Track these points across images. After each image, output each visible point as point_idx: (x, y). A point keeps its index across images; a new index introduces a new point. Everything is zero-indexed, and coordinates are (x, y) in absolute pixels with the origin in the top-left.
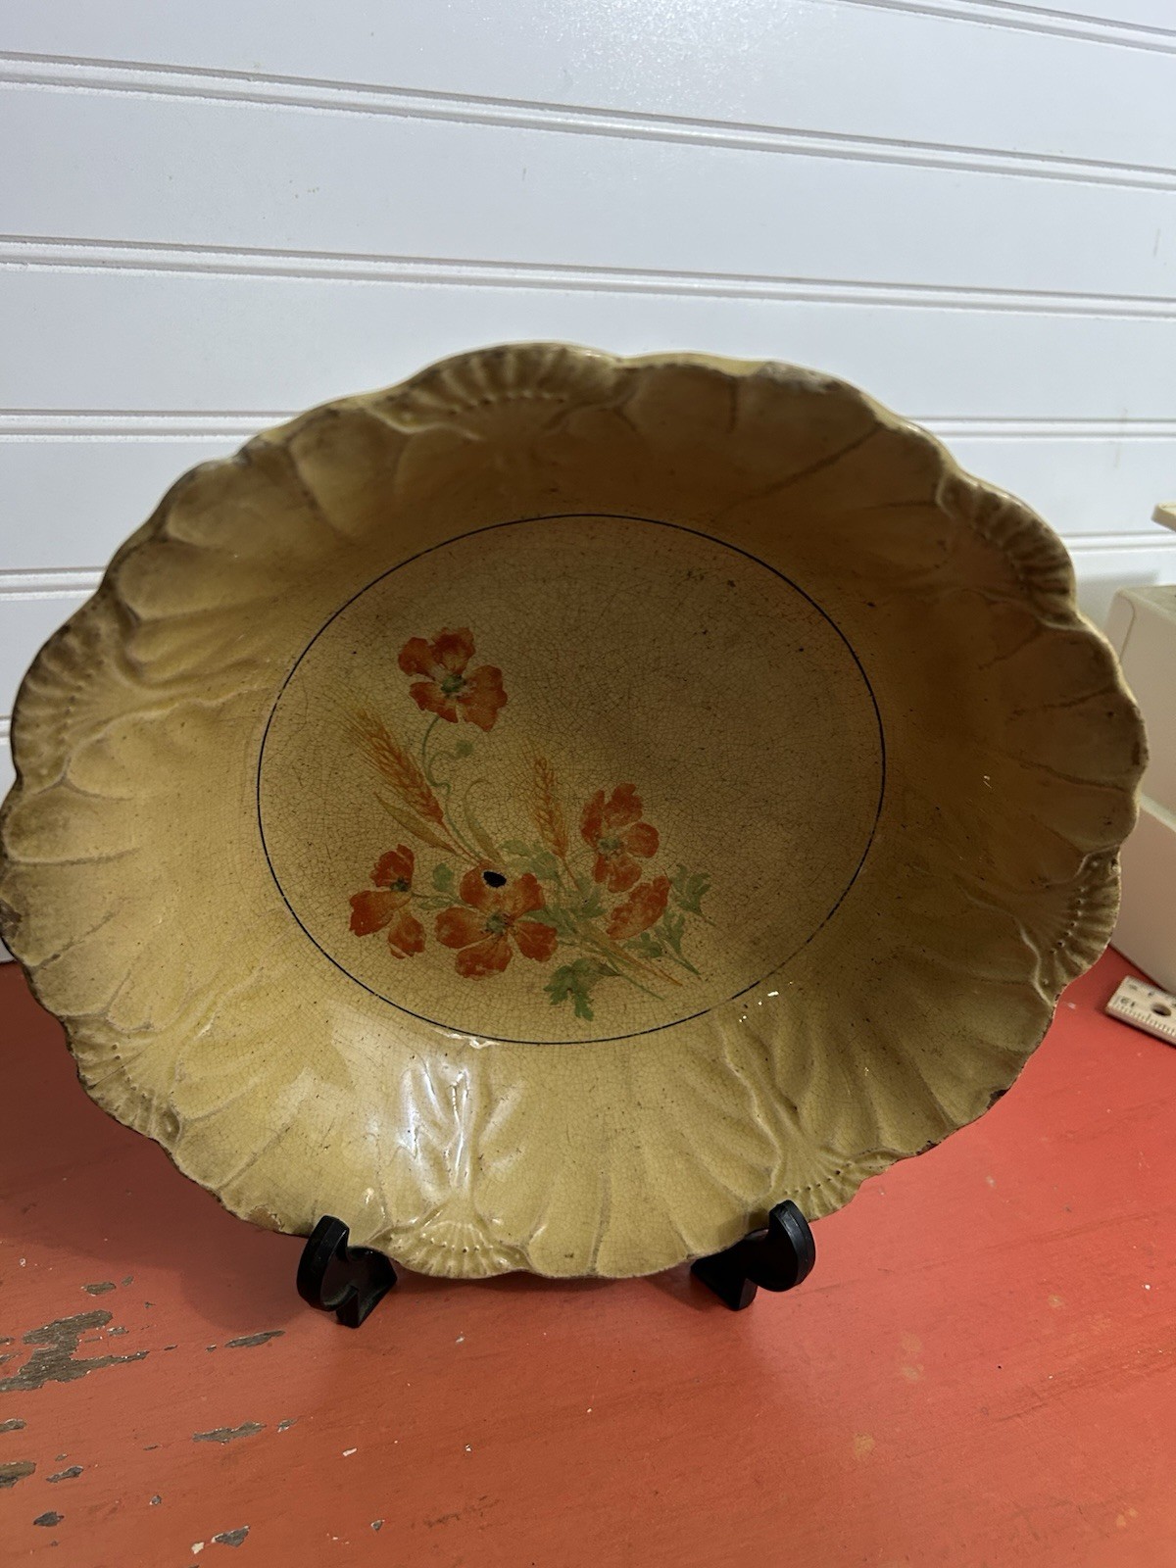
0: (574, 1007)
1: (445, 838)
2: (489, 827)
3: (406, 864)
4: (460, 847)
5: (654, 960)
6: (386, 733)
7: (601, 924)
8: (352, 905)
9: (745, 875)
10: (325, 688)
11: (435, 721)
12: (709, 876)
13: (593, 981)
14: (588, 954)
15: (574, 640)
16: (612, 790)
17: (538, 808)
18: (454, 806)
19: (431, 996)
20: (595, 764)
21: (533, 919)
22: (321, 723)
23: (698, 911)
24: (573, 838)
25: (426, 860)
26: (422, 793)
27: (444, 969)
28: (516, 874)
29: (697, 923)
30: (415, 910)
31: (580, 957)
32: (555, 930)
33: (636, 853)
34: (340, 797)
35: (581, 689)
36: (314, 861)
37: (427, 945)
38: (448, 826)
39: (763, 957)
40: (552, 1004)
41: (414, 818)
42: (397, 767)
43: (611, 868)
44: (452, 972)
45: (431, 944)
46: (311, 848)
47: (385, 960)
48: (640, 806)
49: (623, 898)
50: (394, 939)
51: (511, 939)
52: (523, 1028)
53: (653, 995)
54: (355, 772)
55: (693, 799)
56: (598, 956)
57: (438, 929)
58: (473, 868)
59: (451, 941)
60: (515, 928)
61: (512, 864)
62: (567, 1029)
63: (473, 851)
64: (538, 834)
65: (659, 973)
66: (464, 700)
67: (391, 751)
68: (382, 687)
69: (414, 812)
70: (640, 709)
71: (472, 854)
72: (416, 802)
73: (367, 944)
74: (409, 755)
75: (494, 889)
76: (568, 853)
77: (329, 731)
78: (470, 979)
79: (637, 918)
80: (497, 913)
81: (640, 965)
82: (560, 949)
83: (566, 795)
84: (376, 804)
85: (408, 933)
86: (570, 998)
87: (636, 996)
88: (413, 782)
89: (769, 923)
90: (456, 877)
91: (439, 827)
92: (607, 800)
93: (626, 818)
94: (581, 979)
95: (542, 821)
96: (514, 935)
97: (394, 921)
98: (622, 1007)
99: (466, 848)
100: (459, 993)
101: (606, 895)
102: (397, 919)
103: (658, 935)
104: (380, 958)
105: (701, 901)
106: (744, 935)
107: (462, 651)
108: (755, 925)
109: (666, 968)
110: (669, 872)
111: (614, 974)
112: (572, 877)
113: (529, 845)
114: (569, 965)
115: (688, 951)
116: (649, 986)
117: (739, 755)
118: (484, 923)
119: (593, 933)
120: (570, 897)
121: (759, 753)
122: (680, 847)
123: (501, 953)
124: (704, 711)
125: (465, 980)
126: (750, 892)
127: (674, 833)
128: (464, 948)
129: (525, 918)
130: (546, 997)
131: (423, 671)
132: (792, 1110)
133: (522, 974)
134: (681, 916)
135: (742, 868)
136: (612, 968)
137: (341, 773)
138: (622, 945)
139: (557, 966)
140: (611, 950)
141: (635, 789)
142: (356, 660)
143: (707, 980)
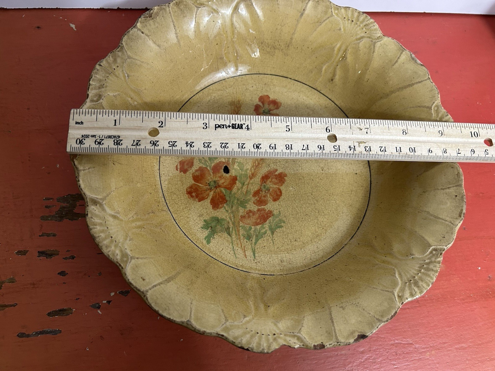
0: (207, 235)
5: (245, 240)
6: (240, 109)
7: (242, 211)
9: (296, 233)
10: (238, 88)
12: (285, 223)
13: (221, 231)
14: (228, 219)
16: (280, 172)
17: (257, 160)
19: (171, 189)
21: (224, 192)
22: (228, 94)
23: (273, 233)
24: (258, 177)
27: (184, 185)
28: (233, 173)
29: (269, 238)
30: (196, 159)
31: (225, 218)
32: (227, 201)
33: (271, 196)
37: (188, 173)
39: (281, 268)
40: (201, 227)
43: (260, 195)
44: (185, 188)
47: (172, 166)
48: (284, 182)
49: (255, 208)
50: (182, 163)
51: (212, 193)
52: (185, 226)
53: (235, 254)
55: (300, 193)
56: (231, 223)
57: (196, 171)
58: (224, 161)
59: (196, 178)
60: (217, 190)
61: (236, 170)
62: (198, 240)
64: (250, 167)
65: (243, 247)
68: (250, 99)
73: (174, 157)
75: (223, 173)
76: (253, 180)
77: (228, 97)
78: (187, 196)
79: (253, 219)
80: (217, 181)
81: (240, 238)
82: (223, 210)
83: (267, 163)
85: (187, 164)
86: (209, 230)
87: (229, 249)
89: (291, 258)
90: (217, 160)
92: (277, 173)
93: (277, 183)
94: (218, 227)
95: (254, 164)
96: (214, 192)
98: (221, 249)
100: (179, 197)
101: (251, 203)
103: (254, 231)
104: (172, 164)
105: (276, 231)
106: (280, 256)
107: (276, 106)
108: (286, 255)
109: (247, 247)
110: (275, 211)
111: (229, 234)
112: (247, 188)
113: (245, 168)
114: (219, 218)
115: (258, 247)
116: (236, 249)
117: (321, 190)
118: (210, 181)
119: (237, 213)
120: (241, 194)
121: (327, 195)
122: (284, 205)
123: (205, 195)
124: (321, 170)
125: (186, 194)
126: (292, 240)
127: (286, 199)
128: (197, 183)
129: (223, 189)
130: (202, 223)
131: (263, 103)
132: (267, 307)
133: (203, 208)
134: (266, 230)
135: (297, 229)
136: (231, 231)
137: (219, 108)
138: (241, 225)
139: (216, 215)
140: (236, 224)
141: (286, 176)
142: (251, 89)
143: (256, 263)
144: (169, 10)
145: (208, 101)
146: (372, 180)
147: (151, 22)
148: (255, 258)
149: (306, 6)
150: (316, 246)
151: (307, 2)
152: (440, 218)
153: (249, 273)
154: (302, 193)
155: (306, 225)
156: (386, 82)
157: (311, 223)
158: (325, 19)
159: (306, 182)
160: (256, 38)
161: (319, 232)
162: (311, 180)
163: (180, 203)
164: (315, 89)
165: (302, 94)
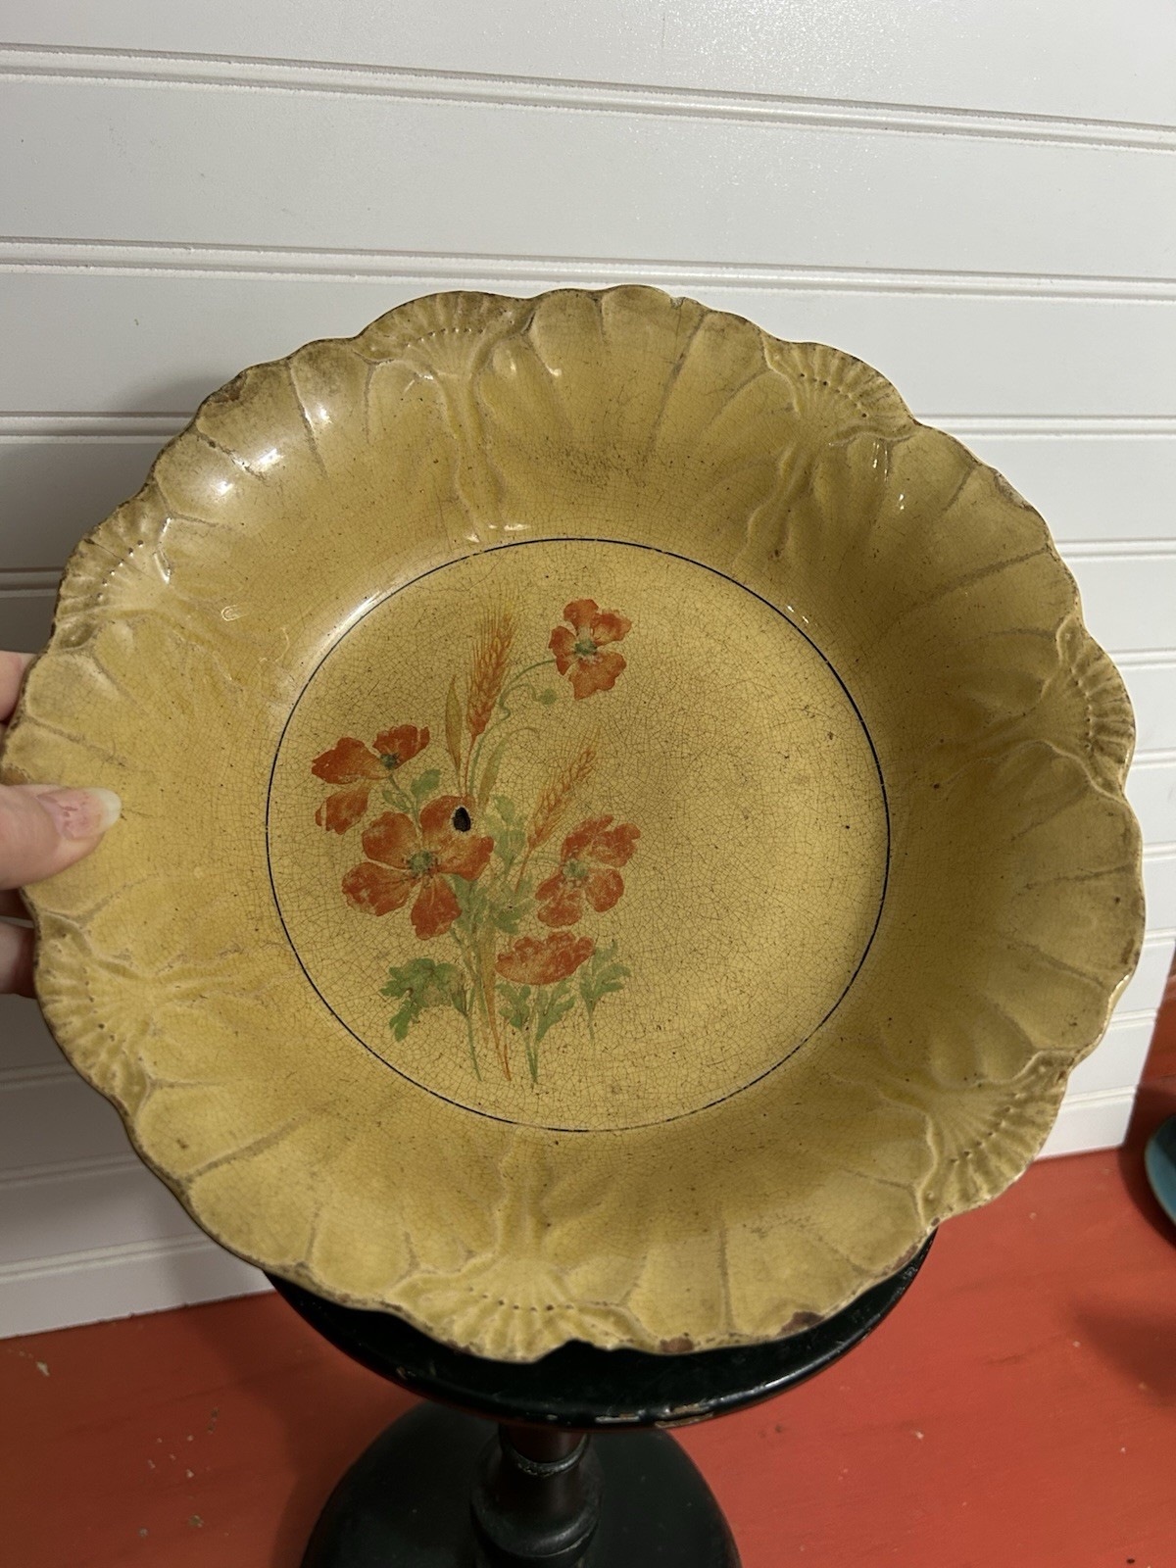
0: (396, 1013)
1: (464, 753)
2: (504, 772)
3: (415, 746)
4: (467, 768)
5: (509, 1028)
6: (510, 642)
7: (502, 943)
8: (339, 743)
9: (661, 1004)
10: (505, 581)
11: (551, 662)
12: (630, 976)
13: (440, 1001)
14: (462, 966)
15: (693, 687)
16: (620, 823)
17: (553, 789)
18: (497, 733)
19: (300, 879)
20: (628, 789)
21: (453, 886)
22: (476, 600)
23: (591, 1006)
24: (555, 839)
25: (433, 755)
26: (486, 703)
27: (337, 867)
28: (483, 831)
29: (581, 1020)
30: (376, 792)
31: (452, 963)
32: (460, 913)
33: (590, 897)
34: (429, 658)
35: (668, 724)
36: (356, 685)
37: (349, 832)
38: (476, 744)
39: (611, 1110)
40: (382, 990)
41: (460, 716)
42: (490, 671)
43: (559, 893)
44: (339, 877)
45: (354, 835)
46: (366, 674)
47: (305, 813)
48: (629, 855)
49: (541, 932)
50: (333, 803)
51: (417, 889)
52: (334, 987)
53: (476, 1068)
54: (460, 650)
55: (676, 886)
56: (468, 976)
57: (375, 825)
58: (457, 795)
59: (372, 847)
60: (431, 881)
61: (489, 820)
62: (370, 1027)
63: (472, 782)
64: (532, 811)
65: (501, 1048)
66: (583, 665)
67: (499, 657)
68: (539, 612)
69: (464, 712)
70: (696, 774)
71: (468, 783)
72: (475, 706)
73: (311, 785)
74: (507, 669)
75: (453, 829)
76: (539, 849)
77: (475, 609)
78: (345, 898)
79: (535, 966)
80: (432, 853)
81: (493, 1022)
82: (446, 939)
83: (583, 796)
84: (447, 684)
85: (349, 807)
86: (403, 1000)
87: (460, 1054)
88: (490, 690)
89: (643, 1079)
90: (437, 791)
91: (469, 740)
92: (609, 828)
93: (610, 857)
94: (431, 989)
95: (546, 803)
96: (424, 887)
97: (351, 786)
98: (437, 1054)
99: (470, 774)
100: (322, 902)
101: (531, 917)
102: (355, 787)
103: (538, 1001)
104: (304, 807)
105: (602, 999)
106: (609, 1073)
107: (614, 633)
108: (629, 1071)
109: (513, 1047)
110: (601, 940)
111: (463, 1010)
112: (522, 873)
113: (517, 814)
114: (436, 963)
115: (547, 1047)
116: (481, 1054)
117: (740, 878)
118: (414, 853)
119: (487, 946)
120: (502, 891)
121: (757, 890)
122: (629, 923)
123: (395, 896)
124: (741, 817)
125: (342, 894)
126: (649, 1028)
127: (635, 904)
128: (374, 862)
129: (448, 878)
130: (384, 978)
131: (576, 624)
132: (545, 1225)
133: (390, 934)
134: (574, 998)
135: (663, 994)
136: (468, 1001)
137: (449, 642)
138: (498, 983)
139: (426, 953)
140: (485, 979)
141: (638, 837)
142: (544, 583)
143: (538, 1094)
144: (289, 377)
145: (416, 620)
146: (891, 848)
147: (237, 412)
148: (535, 1080)
149: (688, 345)
150: (719, 1045)
151: (688, 333)
152: (1065, 967)
153: (514, 1126)
154: (682, 886)
155: (691, 981)
156: (926, 560)
157: (707, 976)
158: (743, 379)
159: (695, 853)
160: (550, 439)
161: (729, 1002)
162: (712, 847)
163: (324, 919)
164: (729, 579)
165: (691, 595)
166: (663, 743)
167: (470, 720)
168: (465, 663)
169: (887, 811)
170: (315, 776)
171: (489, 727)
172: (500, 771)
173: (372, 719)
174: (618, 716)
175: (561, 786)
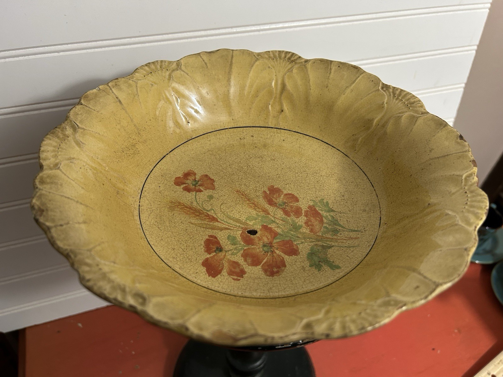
0: (329, 268)
1: (224, 226)
2: (237, 216)
3: (215, 241)
4: (231, 227)
5: (338, 235)
6: (182, 203)
7: (305, 230)
8: (204, 266)
10: (155, 199)
11: (196, 193)
12: (324, 199)
13: (325, 253)
14: (312, 244)
15: (222, 161)
16: (267, 189)
17: (248, 204)
18: (219, 215)
20: (255, 185)
21: (279, 240)
22: (158, 209)
23: (333, 211)
24: (268, 208)
25: (222, 237)
26: (205, 215)
27: (261, 277)
28: (259, 227)
29: (338, 215)
30: (231, 257)
31: (310, 247)
32: (291, 240)
33: (293, 203)
34: (177, 229)
35: (234, 169)
36: (179, 255)
37: (246, 270)
38: (221, 222)
39: (372, 212)
40: (319, 271)
41: (208, 224)
42: (192, 211)
43: (289, 211)
44: (265, 277)
45: (248, 269)
46: (175, 250)
47: (233, 284)
48: (280, 190)
49: (303, 218)
50: (231, 273)
51: (277, 252)
52: (316, 285)
53: (353, 247)
54: (178, 218)
56: (317, 243)
57: (245, 260)
58: (241, 232)
59: (255, 261)
60: (275, 247)
61: (254, 224)
62: (334, 276)
64: (255, 211)
65: (346, 239)
66: (201, 185)
67: (187, 207)
68: (173, 192)
69: (206, 222)
70: (255, 167)
71: (237, 227)
72: (205, 219)
73: (220, 279)
74: (193, 206)
75: (255, 236)
76: (270, 213)
77: (162, 210)
78: (275, 277)
79: (316, 223)
80: (263, 244)
81: (336, 239)
82: (300, 247)
83: (254, 197)
84: (191, 225)
85: (235, 268)
86: (323, 265)
87: (348, 251)
88: (200, 213)
89: (361, 203)
90: (237, 238)
91: (219, 223)
92: (268, 192)
93: (279, 194)
94: (320, 255)
95: (253, 207)
96: (277, 249)
97: (225, 265)
98: (347, 257)
99: (234, 226)
100: (276, 285)
101: (297, 220)
102: (226, 265)
103: (329, 225)
104: (230, 283)
105: (331, 208)
106: (358, 211)
107: (192, 175)
108: (358, 206)
109: (346, 235)
110: (310, 203)
111: (331, 247)
112: (279, 219)
113: (255, 216)
114: (309, 252)
115: (347, 226)
116: (348, 245)
117: (294, 166)
118: (262, 250)
119: (306, 235)
120: (284, 226)
121: (299, 164)
122: (305, 195)
123: (279, 259)
124: (273, 161)
125: (273, 278)
126: (343, 198)
127: (298, 192)
128: (262, 264)
129: (275, 241)
130: (314, 269)
131: (184, 184)
133: (295, 264)
134: (330, 215)
135: (331, 192)
136: (327, 245)
137: (173, 221)
138: (321, 235)
139: (305, 254)
140: (319, 238)
141: (273, 186)
142: (161, 189)
143: (365, 231)
144: (46, 191)
145: (158, 229)
146: (294, 131)
147: (50, 213)
149: (115, 94)
150: (350, 183)
151: (111, 92)
154: (294, 179)
155: (328, 185)
156: (218, 80)
157: (327, 181)
159: (283, 174)
161: (336, 178)
162: (282, 170)
163: (284, 286)
164: (188, 141)
165: (188, 153)
166: (241, 172)
167: (211, 221)
168: (185, 218)
169: (282, 129)
170: (216, 277)
171: (216, 216)
172: (235, 217)
173: (197, 253)
174: (226, 181)
175: (248, 202)
